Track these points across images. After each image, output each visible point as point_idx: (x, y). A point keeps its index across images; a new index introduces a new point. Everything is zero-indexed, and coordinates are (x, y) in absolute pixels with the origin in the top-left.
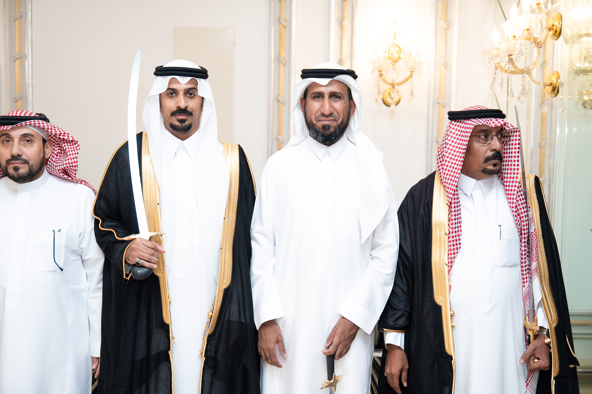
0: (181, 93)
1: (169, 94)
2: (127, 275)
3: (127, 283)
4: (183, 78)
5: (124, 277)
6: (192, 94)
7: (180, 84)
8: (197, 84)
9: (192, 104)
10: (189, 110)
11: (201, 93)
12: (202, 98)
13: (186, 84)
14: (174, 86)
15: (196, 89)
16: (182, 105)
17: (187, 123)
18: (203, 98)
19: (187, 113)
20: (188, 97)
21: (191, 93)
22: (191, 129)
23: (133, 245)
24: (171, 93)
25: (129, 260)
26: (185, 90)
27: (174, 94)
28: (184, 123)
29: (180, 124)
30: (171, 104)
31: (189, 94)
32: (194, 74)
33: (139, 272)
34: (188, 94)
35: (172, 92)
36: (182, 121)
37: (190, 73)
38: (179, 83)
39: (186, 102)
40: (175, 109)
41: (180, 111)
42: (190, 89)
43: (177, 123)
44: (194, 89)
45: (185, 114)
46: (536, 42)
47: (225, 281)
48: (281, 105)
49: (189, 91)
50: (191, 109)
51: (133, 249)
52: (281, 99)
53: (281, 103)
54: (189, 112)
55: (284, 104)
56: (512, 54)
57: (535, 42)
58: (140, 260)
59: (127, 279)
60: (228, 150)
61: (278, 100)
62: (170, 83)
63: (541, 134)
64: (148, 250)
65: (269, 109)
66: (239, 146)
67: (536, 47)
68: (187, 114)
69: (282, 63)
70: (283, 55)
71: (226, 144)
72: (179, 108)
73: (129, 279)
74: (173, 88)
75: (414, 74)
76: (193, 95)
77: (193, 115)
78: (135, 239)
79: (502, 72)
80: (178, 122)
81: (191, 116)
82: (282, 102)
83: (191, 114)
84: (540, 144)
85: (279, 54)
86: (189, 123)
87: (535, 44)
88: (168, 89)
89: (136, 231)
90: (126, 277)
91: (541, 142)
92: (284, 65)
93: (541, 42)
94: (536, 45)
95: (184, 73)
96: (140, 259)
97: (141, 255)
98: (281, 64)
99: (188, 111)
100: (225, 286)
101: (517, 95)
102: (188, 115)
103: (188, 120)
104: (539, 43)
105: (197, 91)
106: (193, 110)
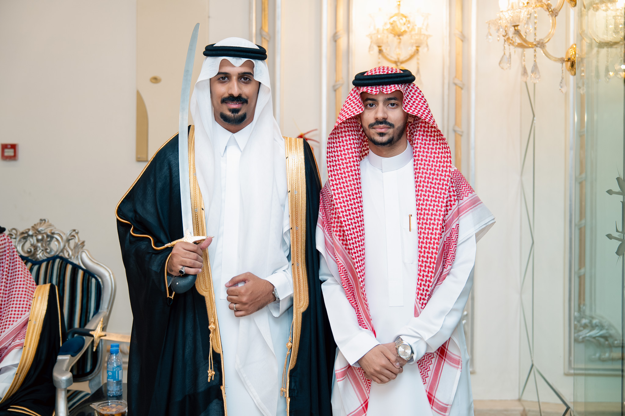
0: (234, 78)
1: (221, 79)
2: (170, 293)
3: (172, 303)
4: (237, 59)
5: (168, 295)
6: (247, 78)
7: (234, 66)
8: (252, 66)
9: (247, 90)
10: (244, 96)
11: (257, 78)
12: (258, 83)
13: (241, 67)
14: (227, 70)
15: (251, 74)
16: (235, 91)
17: (240, 113)
18: (260, 83)
19: (241, 101)
20: (243, 82)
22: (245, 120)
24: (222, 78)
26: (239, 74)
27: (226, 79)
28: (238, 113)
29: (233, 115)
30: (222, 90)
31: (244, 78)
32: (250, 54)
34: (243, 79)
35: (223, 77)
36: (235, 111)
37: (245, 54)
38: (232, 66)
39: (240, 88)
40: (226, 95)
41: (232, 98)
42: (245, 73)
43: (229, 114)
44: (250, 74)
45: (239, 102)
46: (550, 10)
47: (302, 303)
49: (244, 76)
50: (246, 96)
51: (173, 256)
54: (244, 99)
56: (517, 24)
57: (548, 10)
58: (183, 268)
59: (171, 298)
60: (291, 145)
62: (222, 65)
66: (305, 140)
67: (550, 16)
71: (288, 139)
72: (232, 95)
73: (174, 298)
74: (225, 72)
75: (420, 49)
76: (248, 79)
77: (249, 102)
80: (231, 112)
81: (245, 104)
83: (246, 101)
86: (243, 113)
87: (549, 12)
88: (219, 73)
90: (170, 296)
93: (556, 10)
94: (551, 13)
95: (236, 53)
96: (183, 266)
99: (242, 99)
100: (303, 310)
102: (242, 103)
103: (242, 110)
104: (553, 11)
105: (253, 76)
106: (248, 98)
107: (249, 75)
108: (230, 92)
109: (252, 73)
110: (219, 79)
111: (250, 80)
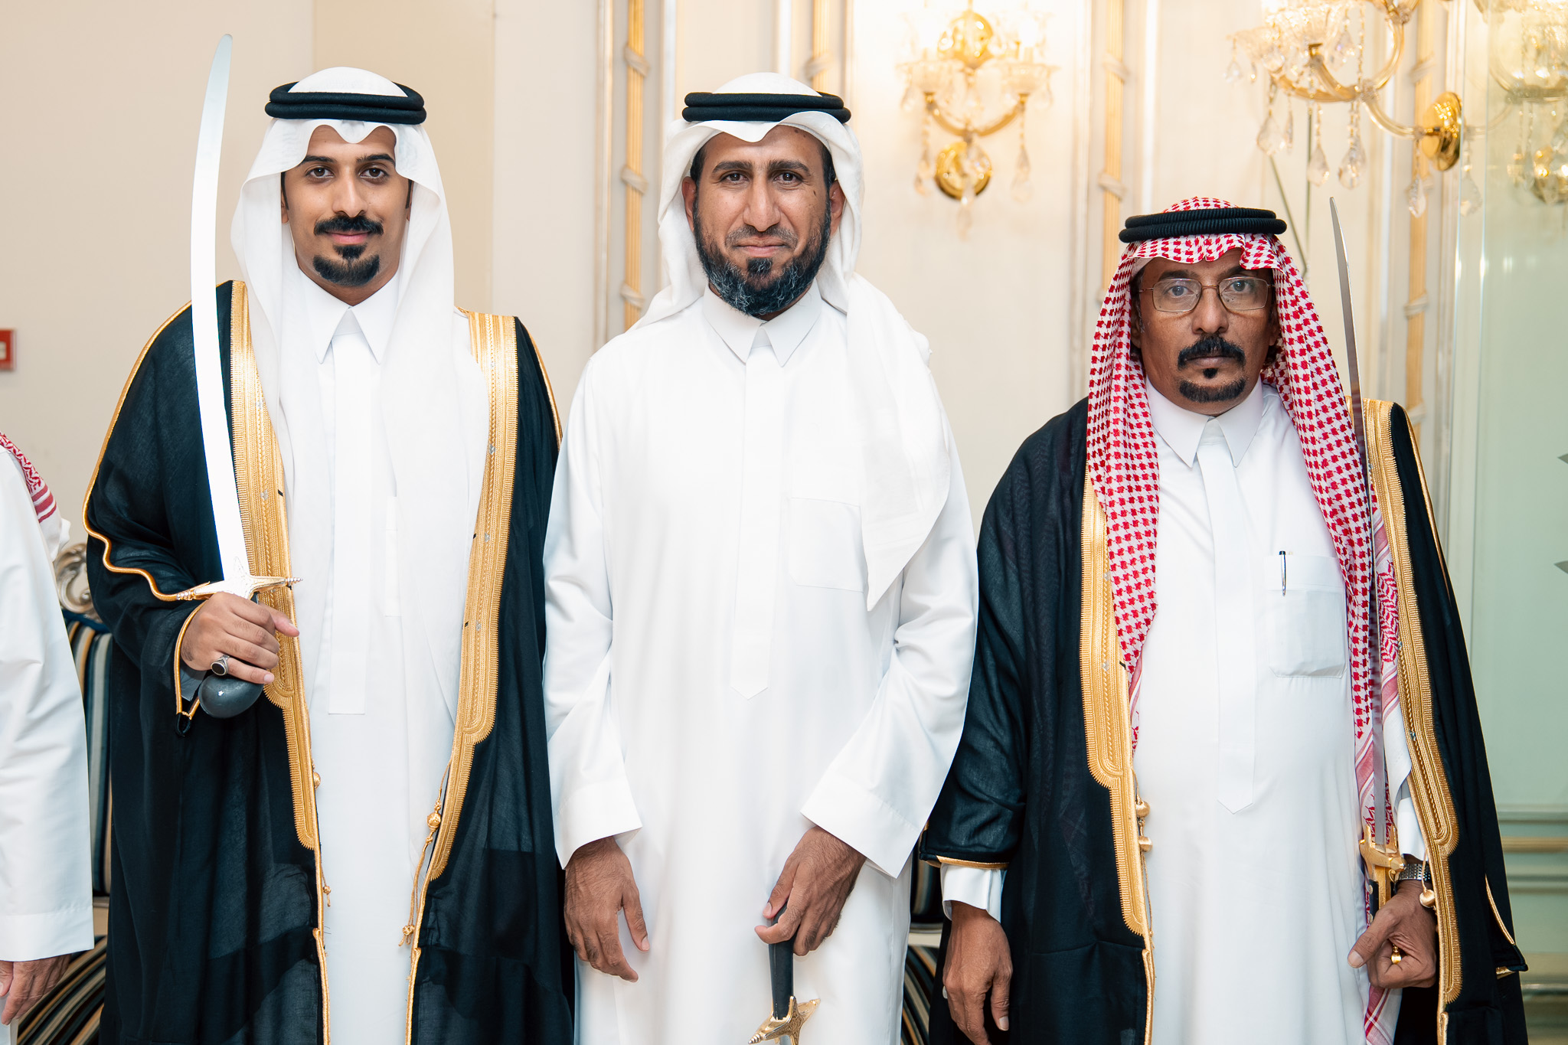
0: (347, 171)
1: (313, 173)
2: (187, 705)
3: (188, 727)
4: (352, 125)
5: (179, 709)
6: (378, 171)
7: (346, 142)
8: (392, 141)
9: (379, 200)
10: (371, 217)
11: (404, 168)
12: (407, 182)
13: (362, 143)
14: (327, 150)
15: (389, 158)
16: (351, 205)
17: (365, 256)
18: (411, 183)
19: (364, 228)
20: (368, 180)
21: (375, 169)
22: (377, 274)
23: (202, 613)
24: (316, 170)
25: (191, 659)
26: (358, 160)
27: (327, 173)
28: (357, 257)
29: (345, 262)
30: (317, 201)
31: (371, 171)
32: (384, 111)
33: (221, 693)
34: (368, 173)
35: (320, 168)
36: (350, 252)
37: (372, 111)
38: (341, 141)
39: (362, 197)
40: (328, 215)
41: (344, 222)
42: (373, 158)
43: (336, 258)
44: (386, 157)
45: (361, 231)
46: (1391, 8)
47: (477, 721)
48: (633, 195)
49: (371, 164)
50: (379, 215)
51: (203, 627)
52: (634, 179)
53: (635, 189)
54: (373, 223)
55: (641, 194)
56: (1318, 42)
57: (1387, 8)
58: (223, 658)
59: (187, 718)
60: (483, 333)
61: (625, 183)
62: (315, 138)
63: (1412, 279)
64: (247, 627)
65: (598, 209)
66: (517, 320)
67: (1391, 23)
68: (366, 231)
69: (635, 70)
70: (639, 47)
71: (477, 315)
72: (342, 214)
73: (193, 717)
74: (323, 157)
75: (1028, 101)
76: (381, 174)
77: (384, 231)
78: (210, 595)
79: (1289, 95)
80: (339, 253)
81: (376, 236)
82: (638, 187)
83: (377, 229)
84: (1407, 308)
85: (627, 44)
86: (371, 257)
87: (1389, 12)
88: (308, 159)
89: (215, 573)
90: (183, 709)
91: (1410, 301)
92: (643, 77)
93: (1405, 7)
94: (1392, 14)
95: (357, 110)
96: (226, 654)
97: (227, 643)
98: (632, 73)
99: (368, 222)
100: (478, 736)
101: (1335, 161)
102: (369, 233)
103: (368, 249)
104: (1398, 10)
105: (394, 163)
106: (382, 218)
107: (384, 161)
108: (337, 208)
109: (390, 155)
110: (308, 174)
111: (386, 174)
